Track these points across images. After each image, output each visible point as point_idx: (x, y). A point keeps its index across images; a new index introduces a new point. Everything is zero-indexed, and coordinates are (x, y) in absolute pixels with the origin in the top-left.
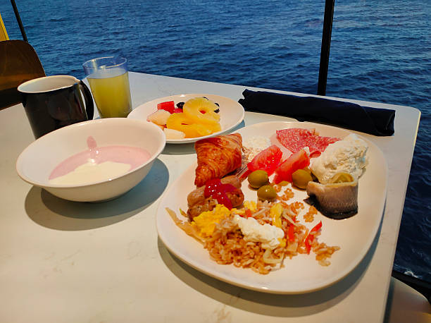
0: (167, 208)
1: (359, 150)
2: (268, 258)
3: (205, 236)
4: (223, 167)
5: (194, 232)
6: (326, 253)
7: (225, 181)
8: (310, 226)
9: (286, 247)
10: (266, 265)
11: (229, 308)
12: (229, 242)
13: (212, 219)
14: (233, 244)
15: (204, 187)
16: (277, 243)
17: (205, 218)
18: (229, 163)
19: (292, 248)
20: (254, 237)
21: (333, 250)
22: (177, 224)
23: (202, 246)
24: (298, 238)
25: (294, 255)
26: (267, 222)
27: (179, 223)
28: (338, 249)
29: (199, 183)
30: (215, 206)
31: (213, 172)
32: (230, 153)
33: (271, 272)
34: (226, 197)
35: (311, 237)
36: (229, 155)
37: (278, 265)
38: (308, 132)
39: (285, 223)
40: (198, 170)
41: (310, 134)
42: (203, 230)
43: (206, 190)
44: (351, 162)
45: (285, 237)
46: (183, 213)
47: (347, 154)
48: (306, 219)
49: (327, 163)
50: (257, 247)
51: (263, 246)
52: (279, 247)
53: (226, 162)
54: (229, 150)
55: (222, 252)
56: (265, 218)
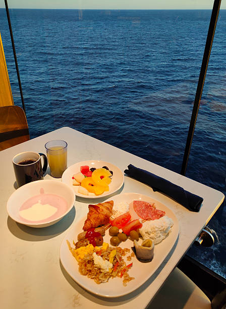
0: (67, 241)
1: (163, 227)
2: (102, 277)
3: (80, 258)
4: (98, 223)
5: (76, 255)
6: (127, 280)
7: (97, 230)
8: (128, 263)
9: (111, 273)
10: (99, 280)
11: (80, 295)
12: (88, 265)
13: (85, 251)
14: (89, 267)
15: (86, 232)
16: (108, 270)
17: (82, 250)
18: (101, 221)
19: (114, 274)
20: (98, 266)
21: (131, 279)
22: (70, 249)
23: (77, 263)
24: (119, 269)
25: (114, 277)
26: (106, 259)
27: (71, 249)
28: (134, 278)
29: (84, 229)
30: (87, 245)
31: (92, 225)
32: (102, 216)
33: (102, 284)
34: (94, 240)
35: (125, 270)
36: (102, 217)
37: (106, 280)
38: (150, 205)
39: (115, 261)
40: (86, 222)
41: (151, 206)
42: (79, 256)
43: (87, 234)
44: (158, 233)
45: (113, 268)
46: (74, 243)
47: (156, 229)
48: (128, 259)
49: (146, 231)
50: (99, 271)
51: (101, 271)
52: (108, 273)
53: (99, 221)
54: (102, 214)
55: (83, 270)
56: (106, 257)
